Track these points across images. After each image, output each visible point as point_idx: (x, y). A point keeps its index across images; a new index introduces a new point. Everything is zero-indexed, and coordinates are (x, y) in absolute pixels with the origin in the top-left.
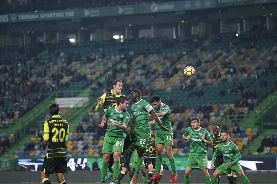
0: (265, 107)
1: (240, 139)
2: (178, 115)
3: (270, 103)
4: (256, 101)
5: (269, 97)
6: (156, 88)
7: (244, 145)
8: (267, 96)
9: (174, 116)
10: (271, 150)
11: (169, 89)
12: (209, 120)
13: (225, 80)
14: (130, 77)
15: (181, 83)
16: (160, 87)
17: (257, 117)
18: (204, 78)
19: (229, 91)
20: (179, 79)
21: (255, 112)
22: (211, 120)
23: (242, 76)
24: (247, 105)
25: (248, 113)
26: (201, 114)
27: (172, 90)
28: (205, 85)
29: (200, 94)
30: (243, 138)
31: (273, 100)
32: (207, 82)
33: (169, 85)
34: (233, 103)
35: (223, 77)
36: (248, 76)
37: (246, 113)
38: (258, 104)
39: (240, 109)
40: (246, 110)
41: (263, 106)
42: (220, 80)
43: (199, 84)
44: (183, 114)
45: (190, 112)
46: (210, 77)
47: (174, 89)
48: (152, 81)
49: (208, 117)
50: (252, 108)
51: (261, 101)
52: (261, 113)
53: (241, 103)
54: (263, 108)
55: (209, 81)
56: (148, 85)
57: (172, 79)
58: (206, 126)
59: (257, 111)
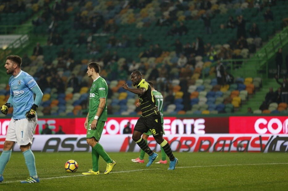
0: (272, 48)
1: (237, 92)
2: (152, 59)
3: (278, 43)
4: (258, 40)
5: (278, 35)
6: (122, 23)
7: (242, 101)
8: (274, 33)
9: (147, 61)
10: (278, 107)
11: (140, 25)
12: (194, 67)
13: (218, 11)
14: (86, 7)
15: (156, 15)
16: (128, 21)
17: (260, 62)
18: (187, 8)
19: (222, 26)
20: (154, 11)
21: (258, 56)
22: (196, 66)
23: (240, 6)
25: (248, 57)
26: (183, 58)
27: (144, 25)
28: (189, 18)
30: (240, 91)
31: (282, 38)
32: (192, 15)
33: (140, 19)
34: (228, 43)
35: (215, 7)
36: (249, 6)
37: (245, 56)
38: (261, 45)
39: (237, 52)
40: (245, 51)
41: (268, 46)
42: (210, 11)
43: (181, 16)
44: (159, 59)
45: (168, 55)
46: (196, 8)
47: (147, 24)
48: (117, 13)
49: (193, 63)
50: (253, 49)
51: (266, 39)
52: (266, 56)
53: (238, 43)
54: (269, 50)
55: (195, 12)
56: (111, 18)
57: (144, 10)
58: (190, 74)
59: (260, 54)
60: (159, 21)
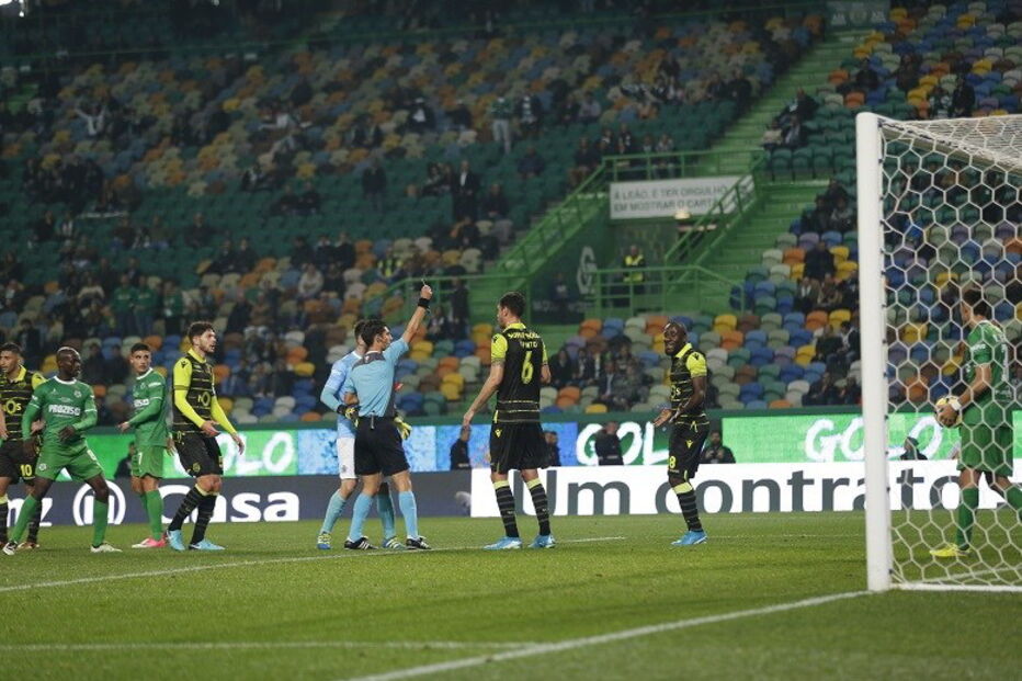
0: (538, 247)
1: (453, 361)
2: (231, 279)
3: (553, 232)
4: (505, 225)
5: (552, 211)
6: (151, 184)
7: (465, 383)
8: (542, 208)
9: (218, 283)
10: (559, 397)
11: (198, 188)
12: (341, 297)
13: (399, 152)
14: (55, 142)
15: (238, 164)
16: (166, 179)
17: (509, 281)
18: (321, 145)
19: (411, 190)
20: (234, 151)
21: (504, 265)
22: (347, 296)
23: (457, 138)
24: (476, 240)
25: (481, 268)
26: (312, 275)
27: (207, 190)
28: (325, 169)
29: (309, 202)
30: (461, 357)
31: (564, 221)
32: (332, 161)
33: (198, 173)
34: (428, 234)
35: (391, 141)
36: (477, 138)
37: (472, 268)
38: (512, 238)
39: (451, 257)
40: (472, 255)
41: (530, 241)
42: (379, 152)
43: (306, 166)
44: (251, 278)
45: (274, 266)
46: (343, 144)
47: (216, 188)
48: (135, 159)
49: (339, 286)
50: (491, 249)
51: (525, 224)
52: (525, 268)
53: (454, 234)
54: (533, 249)
55: (340, 155)
56: (120, 172)
57: (207, 150)
58: (332, 316)
59: (510, 262)
60: (247, 176)
